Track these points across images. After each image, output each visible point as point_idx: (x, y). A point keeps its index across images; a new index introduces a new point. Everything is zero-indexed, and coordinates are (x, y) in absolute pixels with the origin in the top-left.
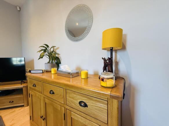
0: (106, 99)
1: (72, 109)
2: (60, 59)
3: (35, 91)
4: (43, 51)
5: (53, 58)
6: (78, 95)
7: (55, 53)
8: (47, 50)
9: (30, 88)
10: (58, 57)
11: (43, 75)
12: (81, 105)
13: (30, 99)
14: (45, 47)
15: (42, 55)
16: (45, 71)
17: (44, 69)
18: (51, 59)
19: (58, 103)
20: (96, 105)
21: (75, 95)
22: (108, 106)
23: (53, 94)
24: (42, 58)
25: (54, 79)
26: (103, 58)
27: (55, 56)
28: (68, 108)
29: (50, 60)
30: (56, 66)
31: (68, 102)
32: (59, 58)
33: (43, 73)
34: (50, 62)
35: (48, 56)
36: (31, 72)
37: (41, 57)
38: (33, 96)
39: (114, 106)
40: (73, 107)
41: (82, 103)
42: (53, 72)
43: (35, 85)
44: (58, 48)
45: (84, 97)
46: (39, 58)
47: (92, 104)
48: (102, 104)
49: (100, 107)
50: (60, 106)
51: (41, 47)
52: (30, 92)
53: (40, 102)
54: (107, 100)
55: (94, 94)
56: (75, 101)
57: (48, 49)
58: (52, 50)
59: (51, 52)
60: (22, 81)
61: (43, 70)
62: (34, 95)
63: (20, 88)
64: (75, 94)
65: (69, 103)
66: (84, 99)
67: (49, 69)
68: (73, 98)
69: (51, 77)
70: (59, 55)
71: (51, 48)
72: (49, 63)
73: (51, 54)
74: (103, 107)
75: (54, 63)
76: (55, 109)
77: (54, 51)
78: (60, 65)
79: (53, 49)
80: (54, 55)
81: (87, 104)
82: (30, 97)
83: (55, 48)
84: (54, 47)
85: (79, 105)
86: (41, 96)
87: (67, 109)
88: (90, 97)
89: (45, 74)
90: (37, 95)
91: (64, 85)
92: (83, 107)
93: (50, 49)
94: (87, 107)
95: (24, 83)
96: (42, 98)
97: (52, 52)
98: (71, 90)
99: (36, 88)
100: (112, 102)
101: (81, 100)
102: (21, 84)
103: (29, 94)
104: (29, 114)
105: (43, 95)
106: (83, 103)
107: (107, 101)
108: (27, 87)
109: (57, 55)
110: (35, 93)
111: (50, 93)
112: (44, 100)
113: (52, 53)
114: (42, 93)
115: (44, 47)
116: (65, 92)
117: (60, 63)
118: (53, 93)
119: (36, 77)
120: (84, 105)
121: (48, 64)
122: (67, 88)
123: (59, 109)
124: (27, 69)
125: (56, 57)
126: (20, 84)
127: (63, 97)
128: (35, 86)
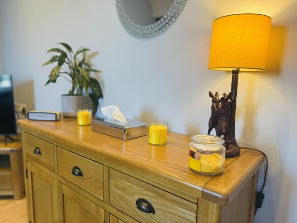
0: (195, 199)
1: (121, 215)
2: (101, 85)
3: (39, 166)
4: (56, 64)
5: (82, 83)
6: (136, 184)
7: (87, 68)
8: (66, 60)
9: (28, 155)
10: (96, 78)
11: (56, 128)
12: (140, 208)
13: (28, 182)
14: (62, 52)
15: (53, 73)
16: (62, 117)
17: (58, 110)
18: (77, 83)
19: (90, 197)
20: (172, 211)
21: (129, 184)
22: (199, 215)
23: (80, 177)
24: (54, 81)
25: (84, 140)
26: (211, 95)
27: (88, 76)
28: (113, 211)
29: (74, 87)
30: (91, 102)
31: (113, 198)
32: (99, 81)
33: (56, 121)
34: (75, 92)
35: (70, 75)
36: (28, 118)
37: (53, 79)
38: (34, 175)
39: (209, 218)
40: (125, 211)
41: (144, 203)
42: (81, 121)
43: (38, 151)
44: (95, 54)
45: (147, 189)
46: (48, 82)
47: (163, 208)
48: (185, 209)
49: (180, 217)
50: (94, 205)
51: (53, 50)
52: (29, 166)
53: (51, 192)
54: (196, 202)
55: (169, 186)
56: (129, 198)
57: (69, 57)
58: (80, 57)
59: (77, 64)
60: (6, 137)
61: (56, 114)
62: (37, 174)
63: (4, 153)
64: (129, 182)
65: (114, 200)
66: (147, 195)
67: (71, 112)
68: (124, 190)
69: (76, 134)
70: (100, 75)
71: (78, 53)
72: (71, 93)
73: (78, 71)
74: (186, 216)
75: (85, 95)
76: (85, 212)
77: (86, 61)
78: (100, 101)
79: (84, 56)
80: (85, 74)
81: (154, 206)
82: (27, 178)
83: (88, 53)
84: (84, 50)
85: (136, 206)
86: (52, 177)
87: (110, 213)
88: (161, 191)
89: (63, 124)
90: (45, 175)
91: (104, 157)
92: (145, 214)
93: (75, 56)
94: (154, 213)
95: (13, 140)
96: (56, 183)
97: (80, 65)
98: (120, 169)
99: (42, 158)
100: (208, 207)
101: (141, 197)
102: (6, 144)
103: (27, 170)
104: (26, 217)
105: (57, 176)
106: (146, 204)
107: (197, 204)
108: (19, 152)
109: (92, 75)
110: (40, 169)
111: (74, 173)
112: (60, 189)
113: (79, 68)
114: (56, 171)
115: (58, 50)
116: (106, 174)
117: (101, 96)
118: (80, 174)
119: (40, 131)
120: (146, 207)
121: (70, 97)
122: (113, 165)
123: (93, 212)
124: (19, 106)
125: (91, 79)
126: (4, 144)
127: (101, 185)
128: (40, 153)
